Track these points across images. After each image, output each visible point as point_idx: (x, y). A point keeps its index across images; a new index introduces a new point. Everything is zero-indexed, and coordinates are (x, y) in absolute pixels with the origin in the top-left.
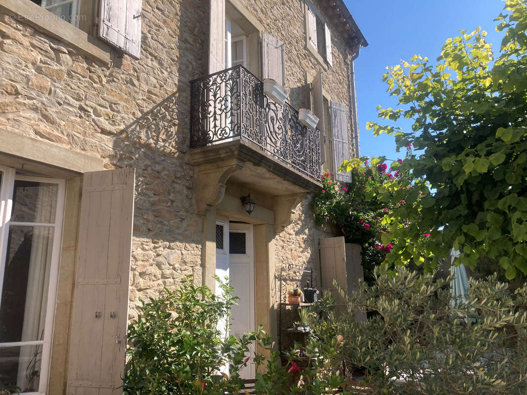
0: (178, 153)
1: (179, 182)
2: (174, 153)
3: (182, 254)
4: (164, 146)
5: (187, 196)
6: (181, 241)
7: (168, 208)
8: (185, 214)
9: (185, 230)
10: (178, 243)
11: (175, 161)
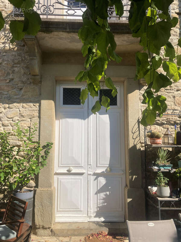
0: (16, 48)
1: (18, 65)
2: (13, 49)
3: (20, 111)
4: (5, 46)
5: (25, 73)
6: (18, 103)
7: (7, 84)
8: (22, 85)
9: (23, 95)
10: (15, 104)
11: (14, 53)
